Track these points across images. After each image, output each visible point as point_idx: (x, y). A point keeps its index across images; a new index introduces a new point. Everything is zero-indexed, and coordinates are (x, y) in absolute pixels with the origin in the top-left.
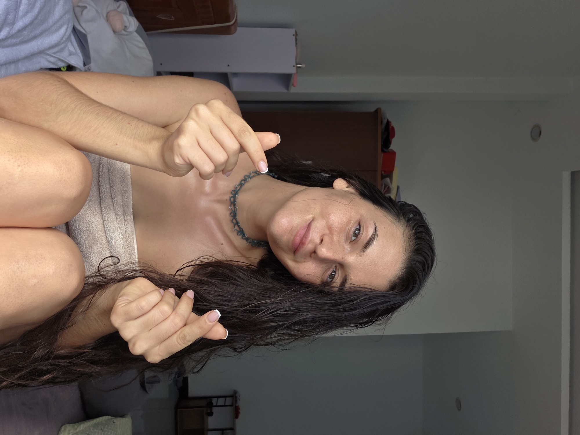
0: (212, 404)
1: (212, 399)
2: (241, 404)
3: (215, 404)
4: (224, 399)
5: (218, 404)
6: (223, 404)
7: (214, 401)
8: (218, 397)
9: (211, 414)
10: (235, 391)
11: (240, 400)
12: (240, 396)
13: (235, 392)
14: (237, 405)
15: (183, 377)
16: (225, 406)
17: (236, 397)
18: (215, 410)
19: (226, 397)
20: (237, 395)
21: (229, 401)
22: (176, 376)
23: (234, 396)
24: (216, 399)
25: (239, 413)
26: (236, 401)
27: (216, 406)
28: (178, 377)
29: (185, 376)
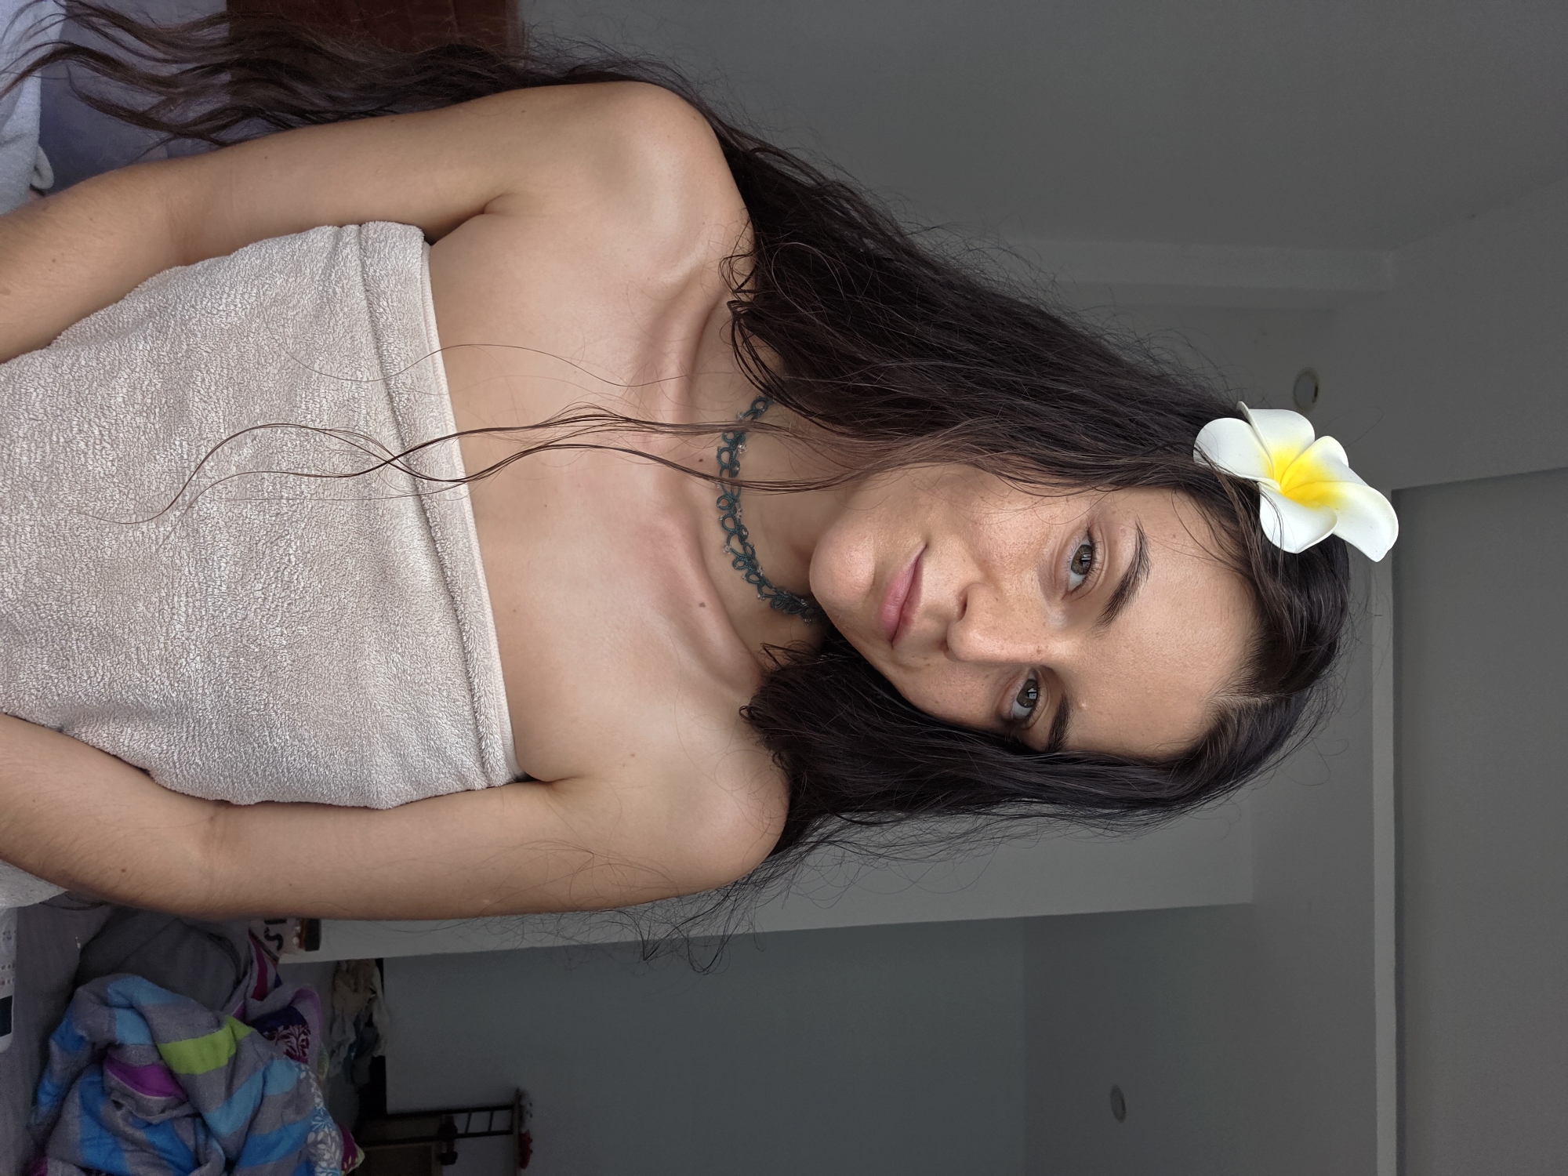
0: (455, 1129)
1: (453, 1115)
2: (534, 1125)
3: (461, 1130)
4: (486, 1115)
5: (471, 1130)
6: (485, 1129)
7: (460, 1122)
8: (469, 1111)
9: (450, 1158)
10: (518, 1091)
11: (531, 1116)
12: (531, 1105)
13: (519, 1095)
14: (524, 1131)
15: (373, 1058)
16: (490, 1133)
17: (521, 1107)
18: (461, 1146)
19: (491, 1109)
20: (523, 1103)
21: (500, 1121)
22: (353, 1054)
23: (516, 1106)
24: (465, 1116)
25: (531, 1151)
26: (521, 1119)
27: (467, 1135)
28: (357, 1057)
29: (378, 1053)
